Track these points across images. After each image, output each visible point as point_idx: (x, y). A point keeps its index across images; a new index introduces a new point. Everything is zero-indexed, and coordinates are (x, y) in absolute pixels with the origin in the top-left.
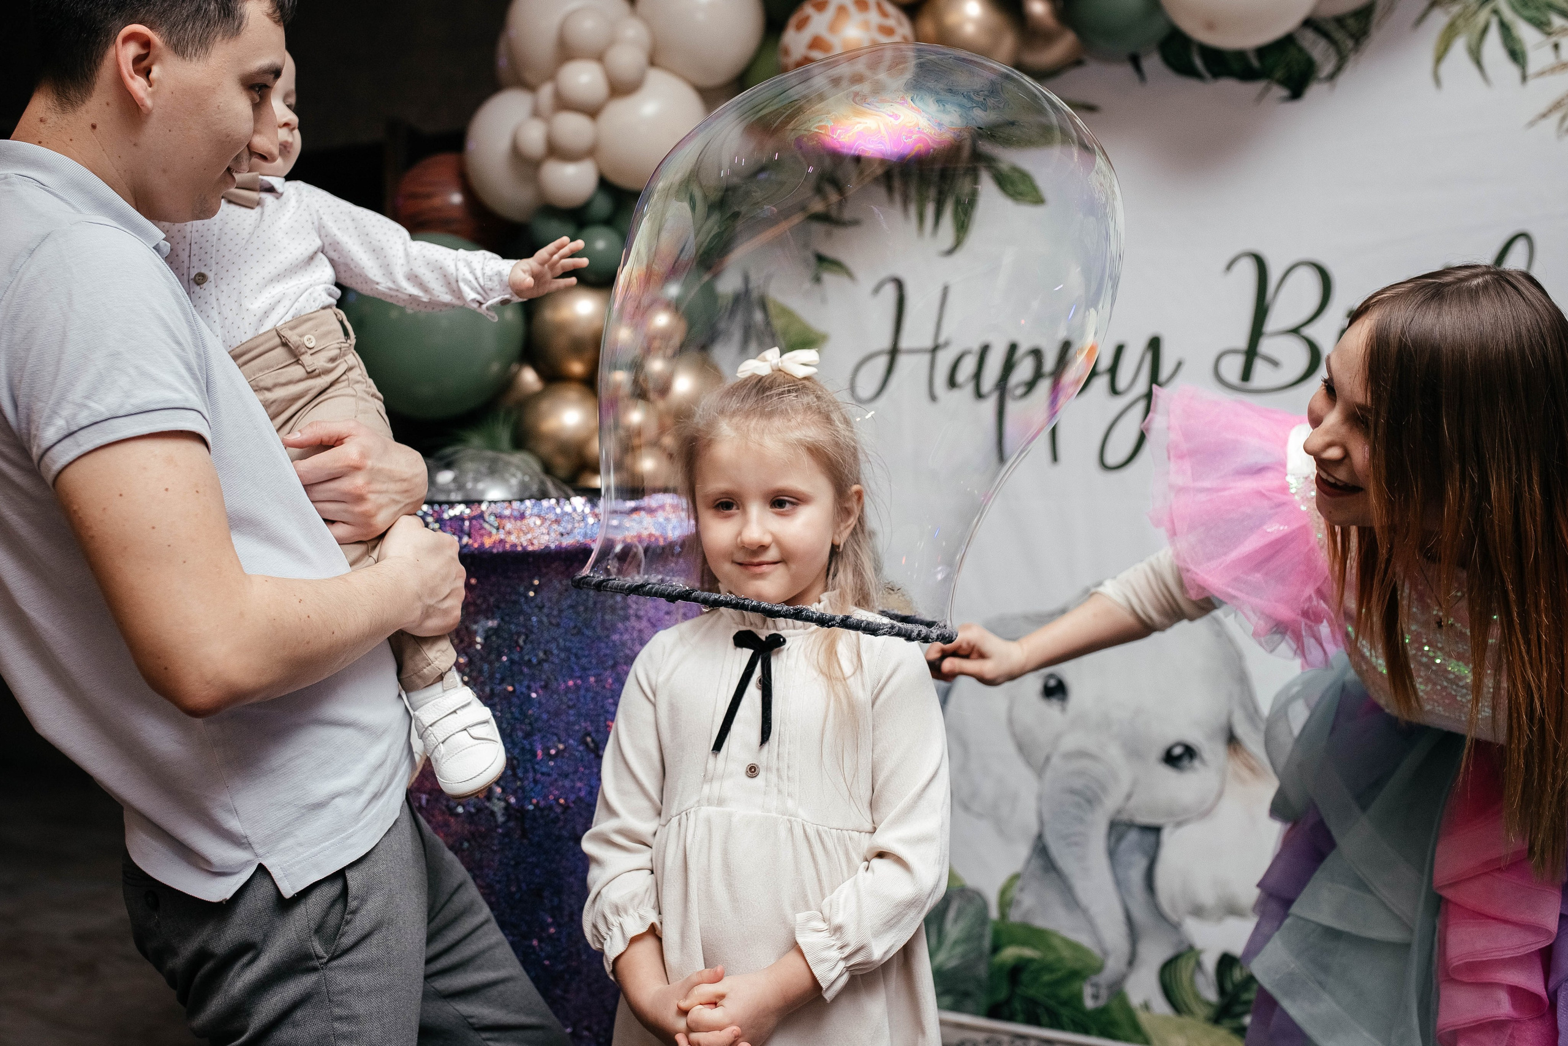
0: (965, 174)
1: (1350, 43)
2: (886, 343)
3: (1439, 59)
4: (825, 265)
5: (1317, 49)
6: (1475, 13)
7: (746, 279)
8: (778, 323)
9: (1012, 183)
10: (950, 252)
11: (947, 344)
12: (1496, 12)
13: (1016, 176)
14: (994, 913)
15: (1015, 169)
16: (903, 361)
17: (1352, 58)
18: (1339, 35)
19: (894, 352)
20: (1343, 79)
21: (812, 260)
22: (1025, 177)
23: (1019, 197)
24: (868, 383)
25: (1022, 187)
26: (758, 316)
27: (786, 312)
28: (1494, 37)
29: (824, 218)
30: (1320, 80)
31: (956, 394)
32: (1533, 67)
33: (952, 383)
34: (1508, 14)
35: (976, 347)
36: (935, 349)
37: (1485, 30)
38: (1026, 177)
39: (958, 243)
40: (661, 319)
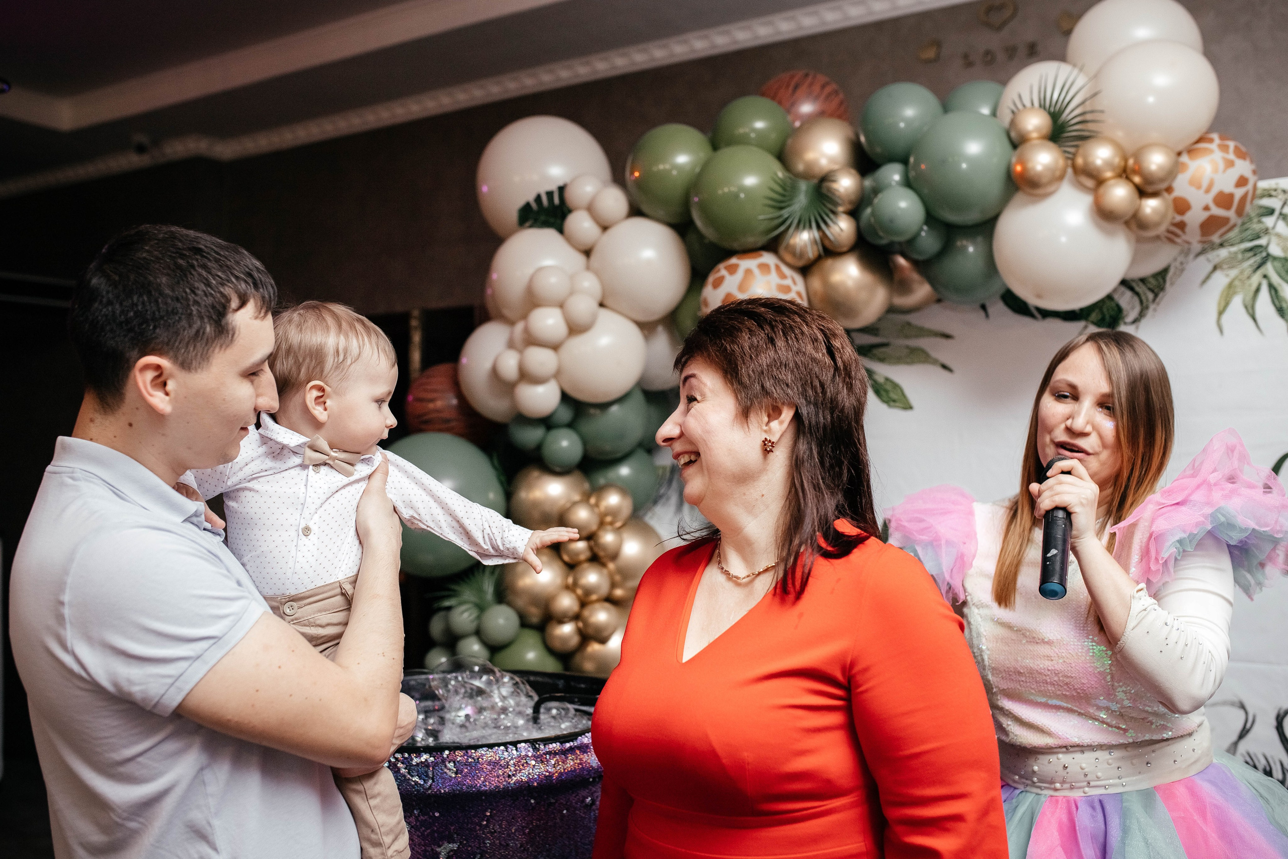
1: (1151, 296)
3: (1221, 313)
5: (1126, 300)
6: (1249, 278)
9: (887, 391)
12: (1265, 276)
13: (888, 387)
15: (887, 379)
17: (1152, 307)
18: (1140, 288)
20: (1145, 322)
22: (896, 386)
23: (892, 404)
25: (893, 395)
28: (1264, 294)
30: (1125, 323)
34: (1275, 279)
37: (1258, 290)
38: (899, 387)
40: (613, 499)
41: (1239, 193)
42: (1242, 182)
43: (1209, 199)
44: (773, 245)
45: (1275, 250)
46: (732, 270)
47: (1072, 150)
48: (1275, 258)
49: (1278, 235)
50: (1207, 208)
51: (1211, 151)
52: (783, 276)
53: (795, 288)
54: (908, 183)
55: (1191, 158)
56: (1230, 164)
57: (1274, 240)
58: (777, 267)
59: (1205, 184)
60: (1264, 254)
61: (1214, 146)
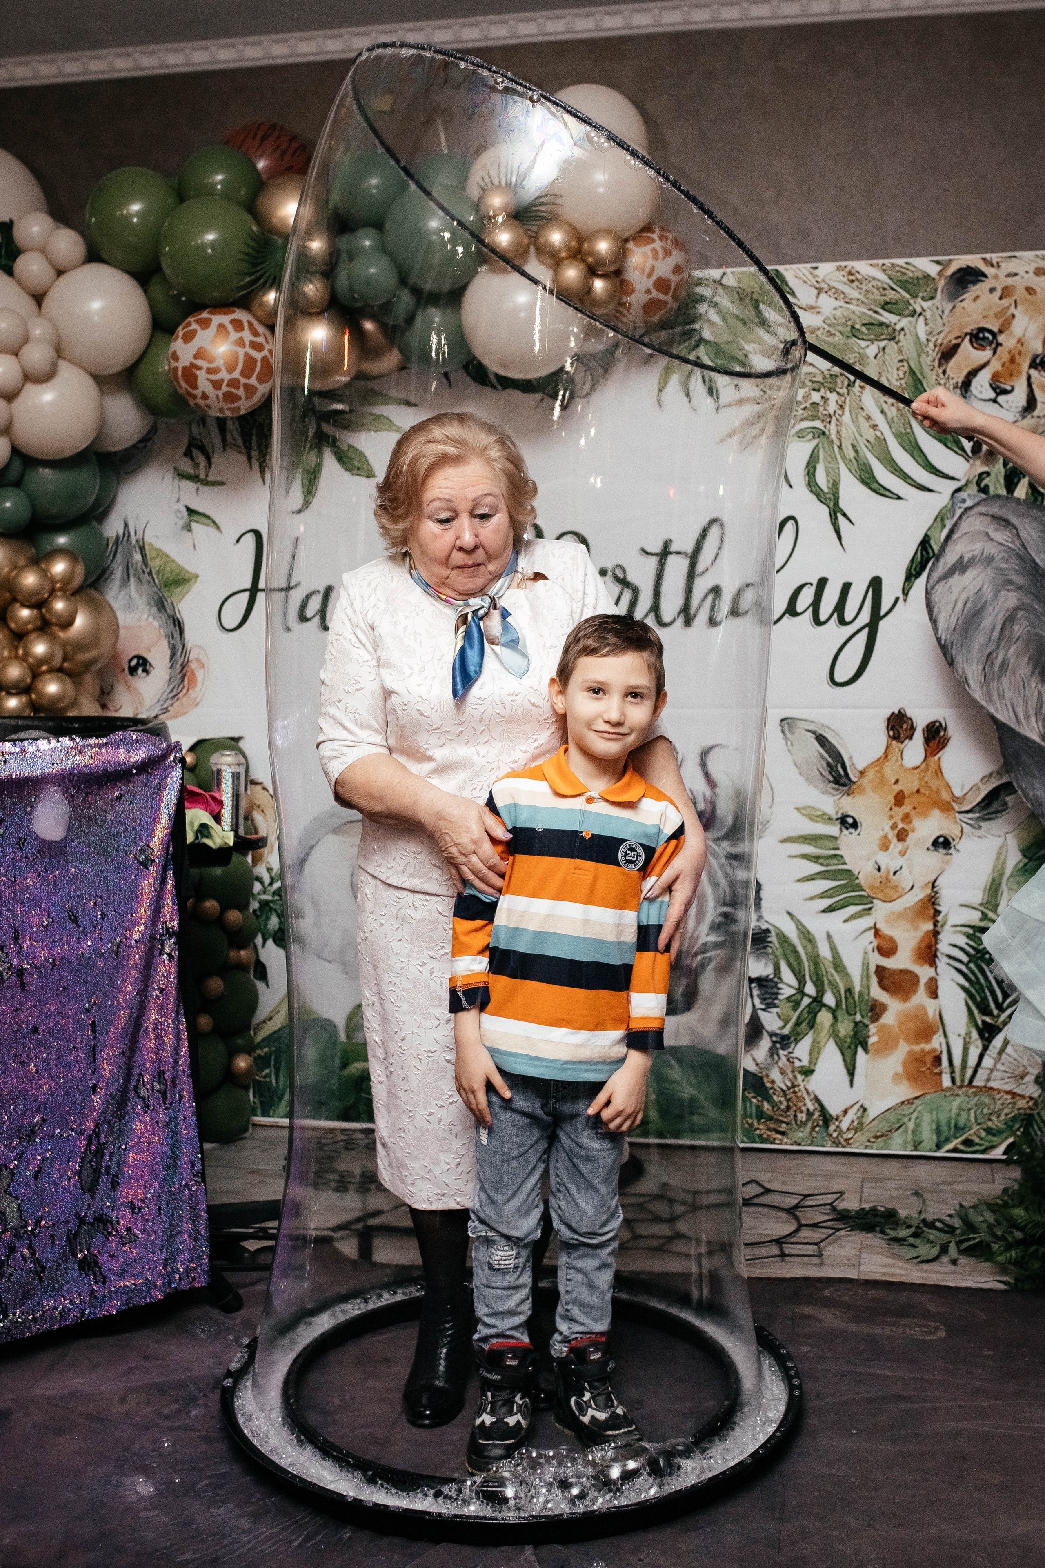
0: (311, 448)
1: (601, 371)
2: (248, 585)
3: (660, 391)
4: (196, 517)
5: (578, 374)
7: (126, 525)
8: (155, 564)
9: (348, 458)
10: (299, 511)
11: (297, 585)
13: (352, 452)
14: (342, 1037)
15: (351, 448)
16: (261, 597)
17: (602, 382)
18: (593, 364)
19: (254, 590)
20: (595, 396)
21: (185, 512)
22: (359, 454)
23: (355, 471)
24: (232, 616)
25: (356, 463)
26: (138, 557)
27: (160, 553)
28: (697, 377)
29: (195, 478)
30: (581, 398)
31: (306, 625)
32: (723, 401)
33: (303, 618)
35: (322, 589)
36: (288, 589)
38: (361, 455)
39: (306, 504)
40: (59, 567)
41: (675, 279)
42: (678, 269)
43: (649, 283)
44: (245, 302)
45: (707, 334)
46: (205, 324)
47: (535, 229)
48: (707, 342)
49: (709, 321)
50: (648, 291)
51: (653, 241)
52: (255, 333)
53: (267, 347)
54: (383, 249)
55: (636, 246)
56: (667, 253)
57: (706, 326)
58: (250, 324)
59: (647, 270)
60: (697, 338)
61: (655, 236)
